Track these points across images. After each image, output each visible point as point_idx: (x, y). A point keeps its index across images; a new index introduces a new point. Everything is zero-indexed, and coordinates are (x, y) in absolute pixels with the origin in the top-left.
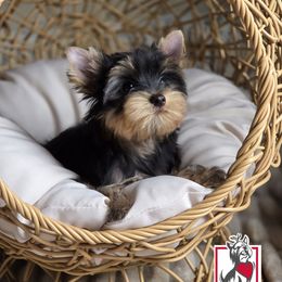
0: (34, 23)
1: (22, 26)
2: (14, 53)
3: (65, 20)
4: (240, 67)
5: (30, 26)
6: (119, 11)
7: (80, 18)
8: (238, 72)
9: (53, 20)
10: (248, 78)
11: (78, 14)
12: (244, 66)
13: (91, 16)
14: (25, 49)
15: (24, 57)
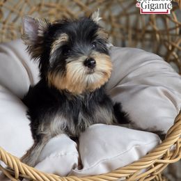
0: (20, 10)
1: (12, 12)
2: (5, 31)
3: (43, 8)
4: (170, 48)
5: (18, 11)
6: (83, 4)
7: (54, 7)
8: (169, 52)
9: (34, 8)
10: (176, 56)
11: (53, 4)
12: (173, 47)
13: (62, 6)
14: (13, 29)
15: (12, 34)
